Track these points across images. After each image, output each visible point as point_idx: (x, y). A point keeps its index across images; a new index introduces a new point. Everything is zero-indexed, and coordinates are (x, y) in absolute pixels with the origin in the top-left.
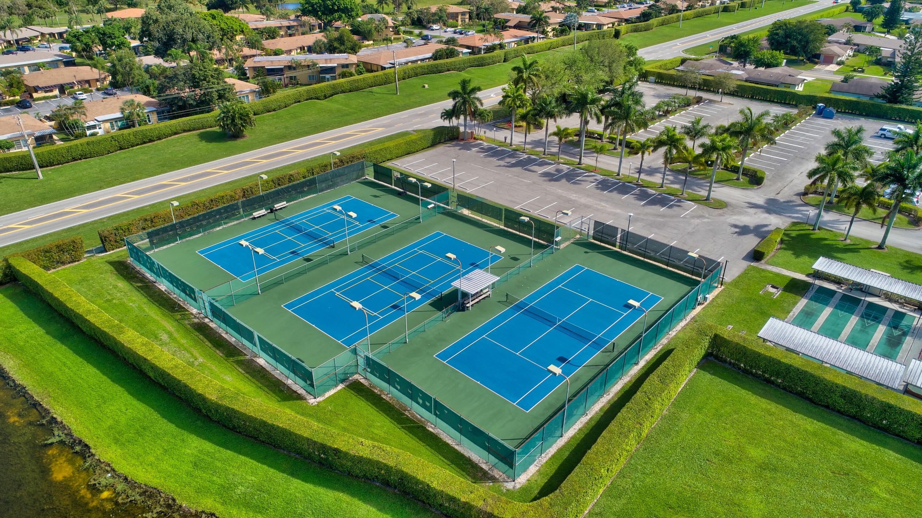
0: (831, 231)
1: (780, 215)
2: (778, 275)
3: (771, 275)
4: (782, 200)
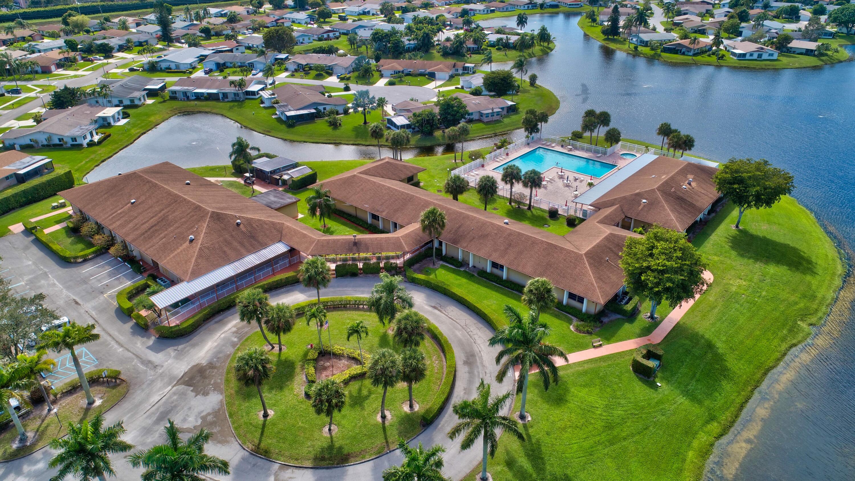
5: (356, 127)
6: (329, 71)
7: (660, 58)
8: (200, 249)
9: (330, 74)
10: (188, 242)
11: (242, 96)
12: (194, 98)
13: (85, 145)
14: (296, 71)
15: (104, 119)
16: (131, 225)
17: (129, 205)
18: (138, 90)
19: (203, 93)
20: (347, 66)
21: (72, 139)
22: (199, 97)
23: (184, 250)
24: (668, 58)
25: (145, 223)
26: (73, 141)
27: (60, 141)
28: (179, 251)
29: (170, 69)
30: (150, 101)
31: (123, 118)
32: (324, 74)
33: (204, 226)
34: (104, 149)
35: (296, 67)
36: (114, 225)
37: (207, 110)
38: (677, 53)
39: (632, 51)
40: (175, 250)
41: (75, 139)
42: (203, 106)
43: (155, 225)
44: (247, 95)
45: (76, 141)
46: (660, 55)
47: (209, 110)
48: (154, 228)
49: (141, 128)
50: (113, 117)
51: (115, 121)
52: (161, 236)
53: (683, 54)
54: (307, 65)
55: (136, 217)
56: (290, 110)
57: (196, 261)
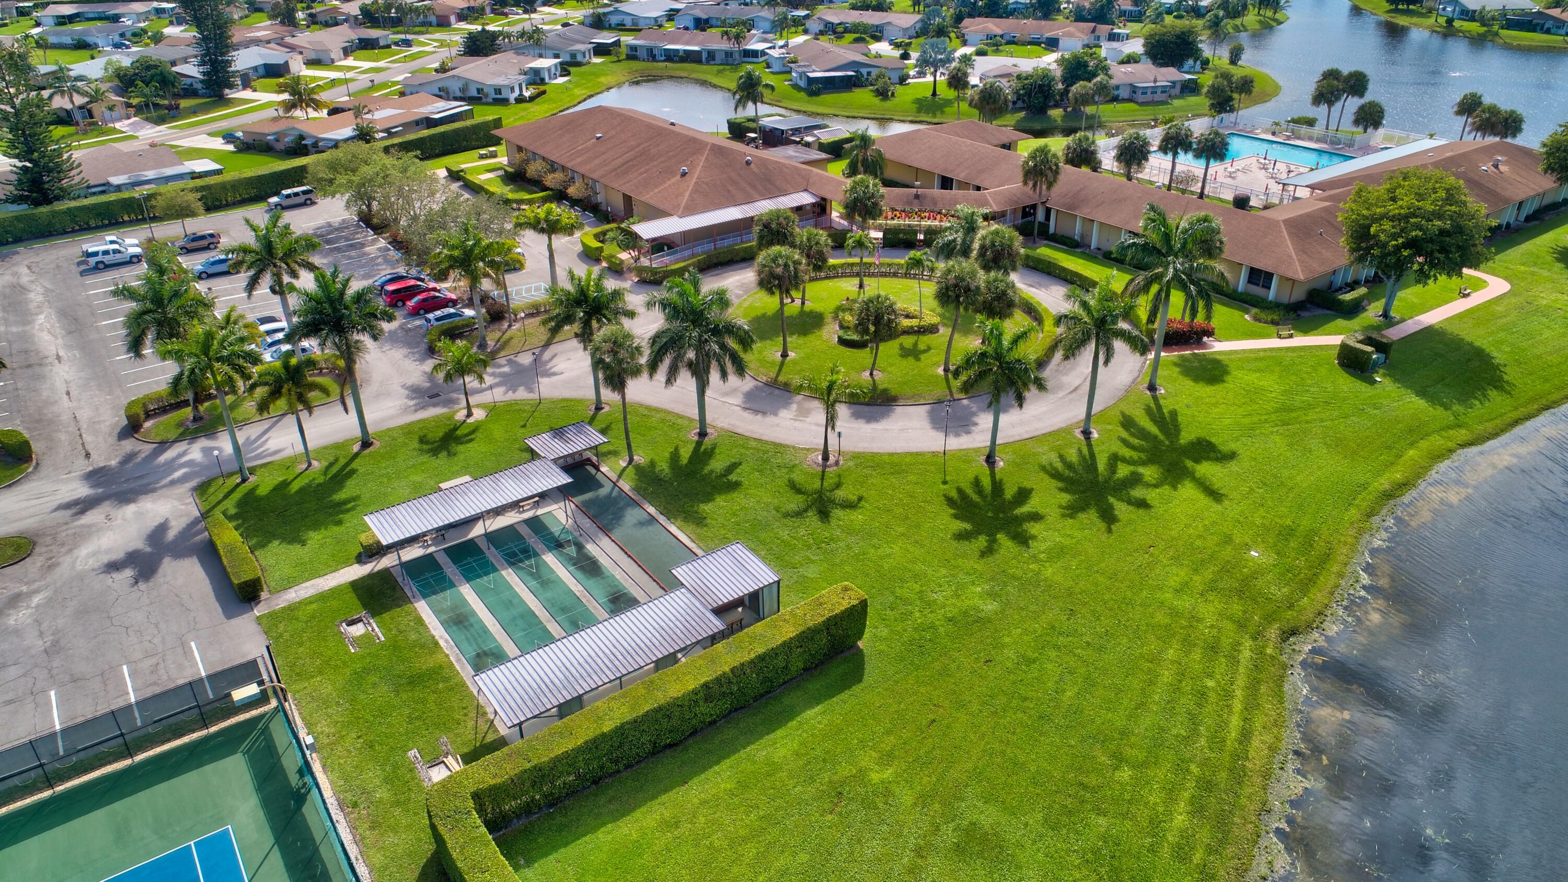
0: (269, 463)
1: (154, 490)
2: (323, 597)
3: (314, 606)
4: (113, 463)
5: (918, 99)
6: (877, 34)
7: (1497, 39)
8: (696, 183)
9: (878, 39)
10: (678, 176)
11: (737, 56)
12: (663, 58)
13: (512, 100)
14: (822, 33)
15: (537, 72)
16: (597, 161)
17: (594, 140)
18: (584, 43)
19: (678, 50)
20: (908, 26)
21: (495, 90)
22: (671, 56)
23: (674, 184)
24: (1515, 38)
25: (617, 158)
26: (496, 94)
27: (479, 93)
28: (666, 185)
29: (624, 25)
30: (597, 60)
31: (561, 76)
32: (868, 39)
33: (702, 160)
34: (538, 107)
35: (822, 27)
36: (574, 162)
37: (682, 75)
38: (1534, 31)
39: (1441, 26)
40: (661, 184)
41: (500, 90)
42: (677, 69)
43: (631, 160)
44: (745, 56)
45: (500, 94)
46: (1497, 34)
47: (686, 75)
48: (630, 163)
49: (587, 88)
50: (549, 70)
51: (550, 78)
52: (642, 170)
53: (1548, 31)
54: (840, 24)
55: (604, 153)
56: (814, 71)
57: (691, 195)
